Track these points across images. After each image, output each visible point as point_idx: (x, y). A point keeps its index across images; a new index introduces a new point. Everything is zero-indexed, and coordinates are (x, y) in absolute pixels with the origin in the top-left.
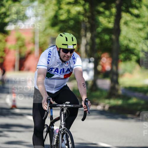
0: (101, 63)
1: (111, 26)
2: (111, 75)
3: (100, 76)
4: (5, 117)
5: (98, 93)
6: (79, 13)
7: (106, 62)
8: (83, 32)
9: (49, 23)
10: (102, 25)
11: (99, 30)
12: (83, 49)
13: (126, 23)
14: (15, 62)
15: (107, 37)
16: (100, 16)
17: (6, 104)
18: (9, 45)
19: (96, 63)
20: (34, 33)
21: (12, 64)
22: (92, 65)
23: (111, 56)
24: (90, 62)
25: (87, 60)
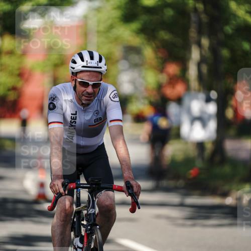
0: (233, 102)
3: (232, 132)
4: (22, 221)
5: (227, 169)
8: (193, 33)
9: (117, 14)
10: (235, 20)
11: (229, 29)
12: (193, 72)
14: (43, 98)
15: (247, 46)
17: (25, 191)
18: (30, 62)
19: (223, 103)
20: (86, 35)
21: (36, 103)
22: (212, 108)
24: (208, 100)
25: (202, 96)
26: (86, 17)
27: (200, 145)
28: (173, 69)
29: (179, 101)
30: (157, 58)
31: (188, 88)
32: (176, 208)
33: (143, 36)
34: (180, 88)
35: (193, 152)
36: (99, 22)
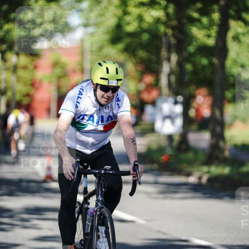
0: (194, 105)
1: (211, 42)
2: (211, 126)
3: (194, 127)
4: (34, 196)
5: (190, 155)
6: (158, 21)
7: (203, 104)
8: (164, 53)
9: (107, 37)
10: (196, 42)
11: (191, 49)
12: (164, 81)
13: (236, 38)
14: (49, 102)
15: (205, 61)
16: (193, 26)
17: (37, 174)
18: (40, 74)
19: (187, 105)
20: (82, 53)
21: (44, 106)
22: (179, 109)
23: (211, 93)
24: (176, 103)
25: (171, 100)
26: (82, 40)
27: (170, 137)
28: (149, 79)
29: (153, 103)
30: (137, 71)
31: (160, 94)
32: (151, 185)
33: (125, 54)
34: (154, 94)
35: (164, 143)
36: (92, 44)
